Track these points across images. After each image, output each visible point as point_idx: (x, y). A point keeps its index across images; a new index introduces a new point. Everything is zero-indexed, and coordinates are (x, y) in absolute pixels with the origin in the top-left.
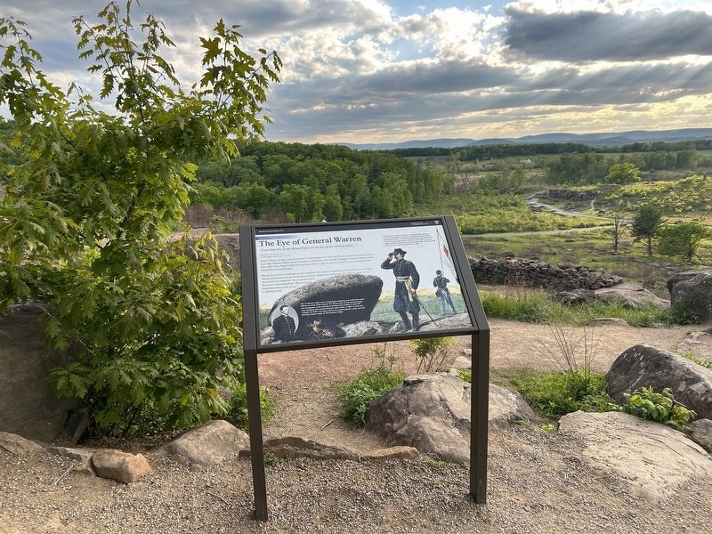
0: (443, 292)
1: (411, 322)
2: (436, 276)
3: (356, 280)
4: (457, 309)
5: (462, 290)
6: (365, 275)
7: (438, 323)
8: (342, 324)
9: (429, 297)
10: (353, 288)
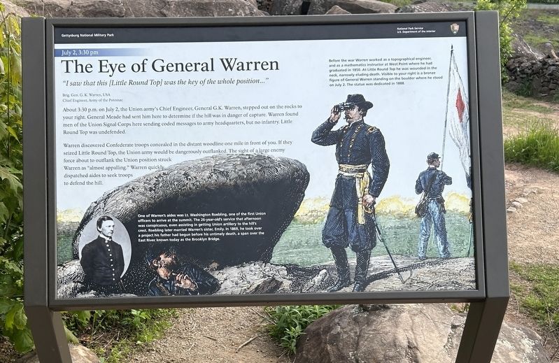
0: (433, 206)
1: (353, 272)
2: (425, 167)
3: (254, 168)
4: (452, 247)
5: (473, 205)
6: (276, 156)
7: (406, 275)
8: (215, 265)
9: (401, 217)
10: (248, 185)
